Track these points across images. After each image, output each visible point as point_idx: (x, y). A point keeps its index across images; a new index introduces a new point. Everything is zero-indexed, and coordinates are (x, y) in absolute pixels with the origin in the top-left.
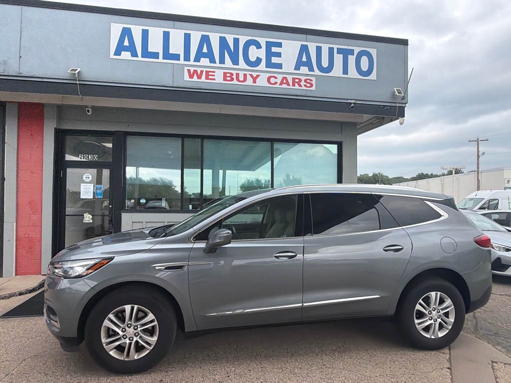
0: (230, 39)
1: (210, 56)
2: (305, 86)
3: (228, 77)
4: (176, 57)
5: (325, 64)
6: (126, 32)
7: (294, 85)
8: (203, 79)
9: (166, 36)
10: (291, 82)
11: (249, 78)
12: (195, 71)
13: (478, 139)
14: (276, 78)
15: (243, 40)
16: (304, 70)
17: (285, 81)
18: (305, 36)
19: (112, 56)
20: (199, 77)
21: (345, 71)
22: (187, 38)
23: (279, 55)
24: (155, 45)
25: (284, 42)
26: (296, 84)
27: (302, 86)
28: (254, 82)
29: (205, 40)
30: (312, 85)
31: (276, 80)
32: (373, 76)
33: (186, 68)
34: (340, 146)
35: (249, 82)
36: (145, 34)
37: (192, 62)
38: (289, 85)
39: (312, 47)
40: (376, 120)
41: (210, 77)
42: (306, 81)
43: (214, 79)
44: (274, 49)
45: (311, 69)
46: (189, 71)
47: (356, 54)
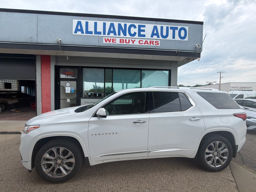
0: (123, 24)
1: (114, 32)
2: (155, 44)
3: (122, 41)
4: (100, 33)
5: (164, 34)
6: (79, 23)
7: (150, 44)
8: (111, 42)
9: (96, 24)
10: (149, 43)
11: (131, 41)
12: (108, 39)
13: (221, 72)
14: (142, 41)
15: (128, 24)
16: (155, 37)
17: (146, 42)
18: (156, 22)
19: (73, 33)
20: (110, 41)
21: (174, 37)
22: (104, 24)
23: (144, 31)
24: (91, 28)
25: (146, 25)
26: (151, 44)
27: (154, 45)
28: (133, 43)
29: (112, 25)
30: (158, 44)
31: (143, 42)
32: (186, 39)
33: (104, 38)
34: (170, 71)
35: (131, 43)
36: (87, 23)
37: (106, 35)
38: (148, 44)
39: (159, 27)
40: (186, 60)
41: (114, 41)
42: (156, 42)
43: (116, 42)
44: (142, 28)
45: (158, 37)
46: (105, 39)
47: (179, 29)
